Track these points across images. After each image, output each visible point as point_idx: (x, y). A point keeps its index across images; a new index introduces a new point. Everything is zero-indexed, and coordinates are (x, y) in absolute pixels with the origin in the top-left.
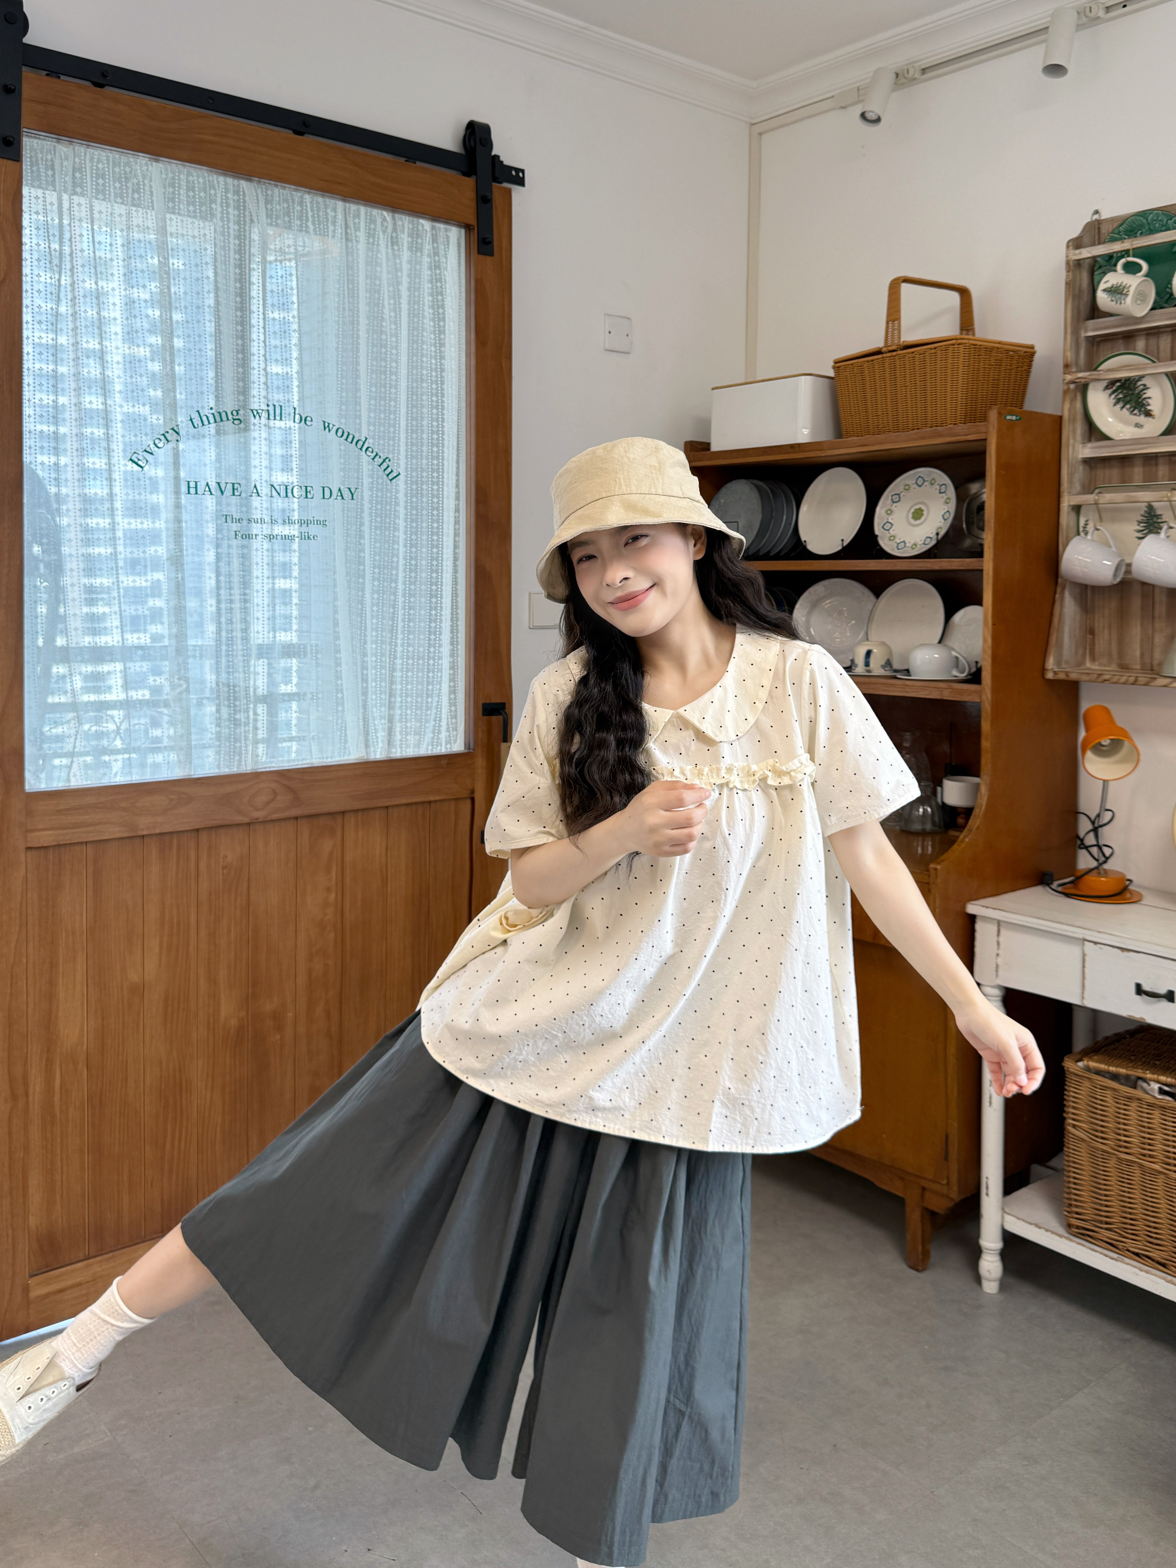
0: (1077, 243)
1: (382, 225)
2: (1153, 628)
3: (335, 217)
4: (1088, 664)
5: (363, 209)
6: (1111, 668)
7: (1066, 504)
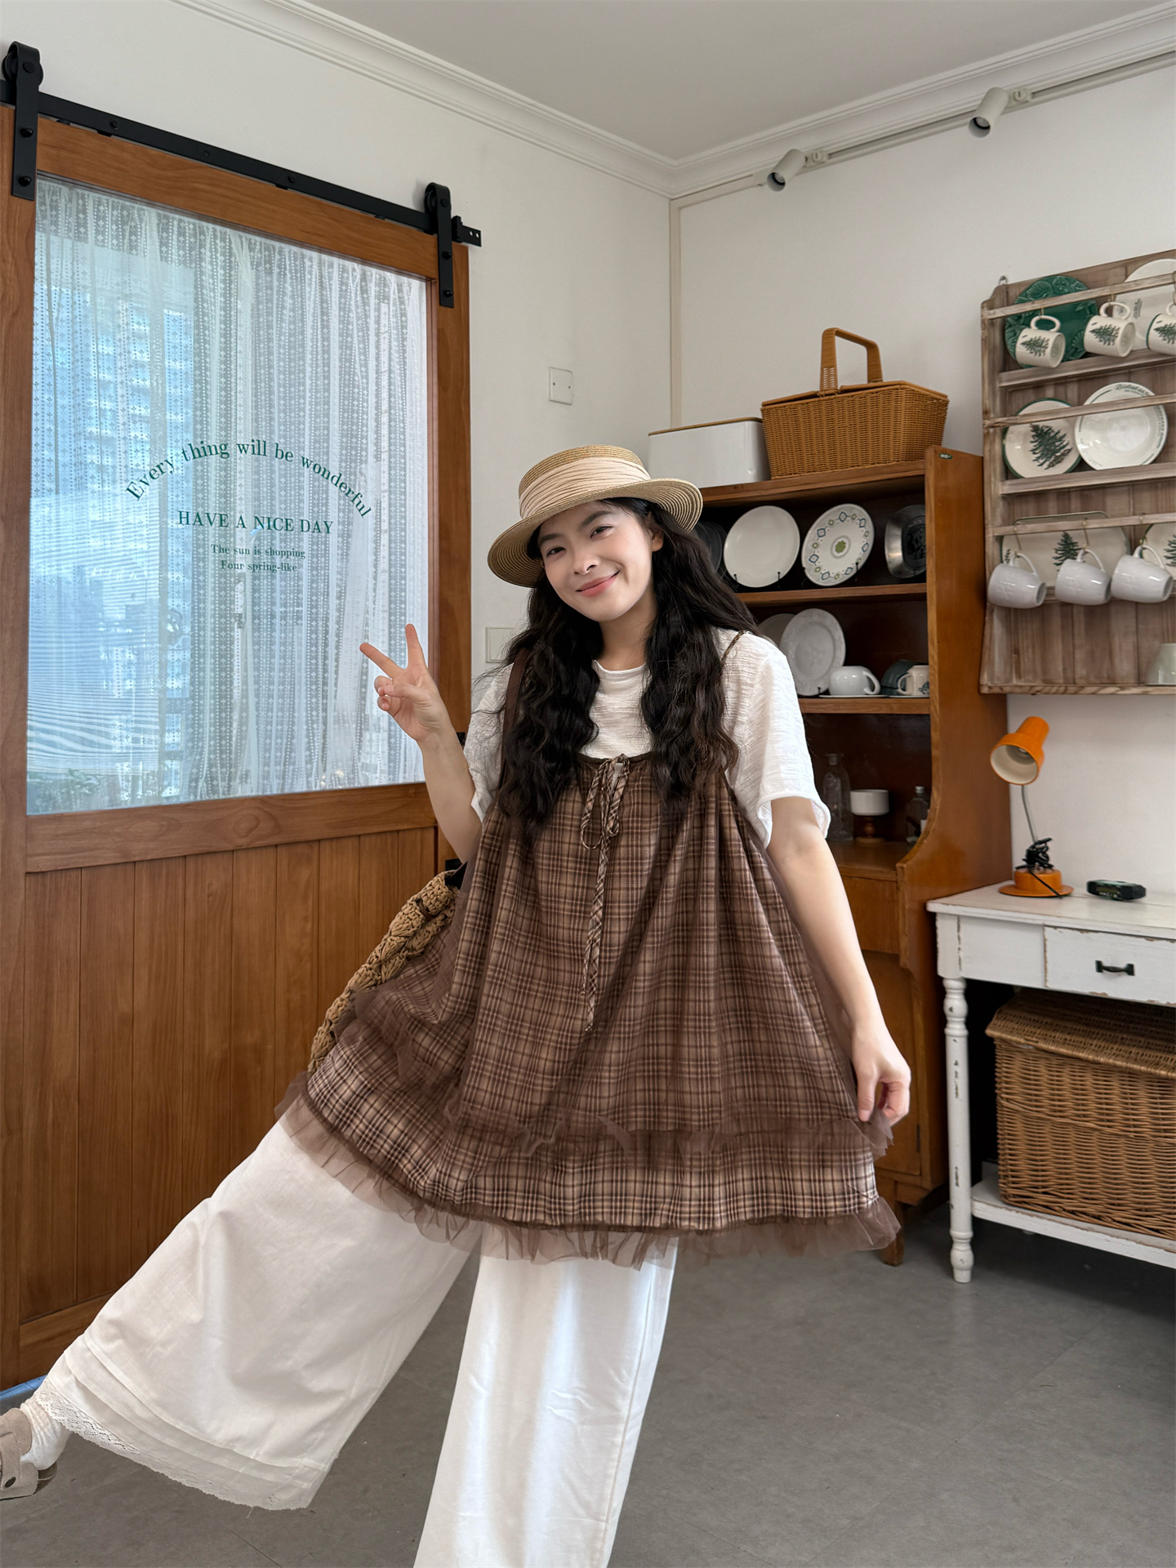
0: (990, 304)
1: (353, 273)
2: (1074, 645)
4: (1015, 680)
6: (1038, 684)
7: (990, 535)
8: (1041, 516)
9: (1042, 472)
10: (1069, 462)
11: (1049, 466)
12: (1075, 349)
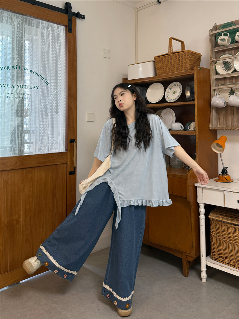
0: (212, 30)
1: (45, 24)
2: (234, 117)
3: (34, 22)
4: (219, 126)
6: (224, 127)
7: (212, 89)
8: (225, 84)
9: (225, 73)
10: (232, 70)
11: (227, 71)
12: (233, 41)
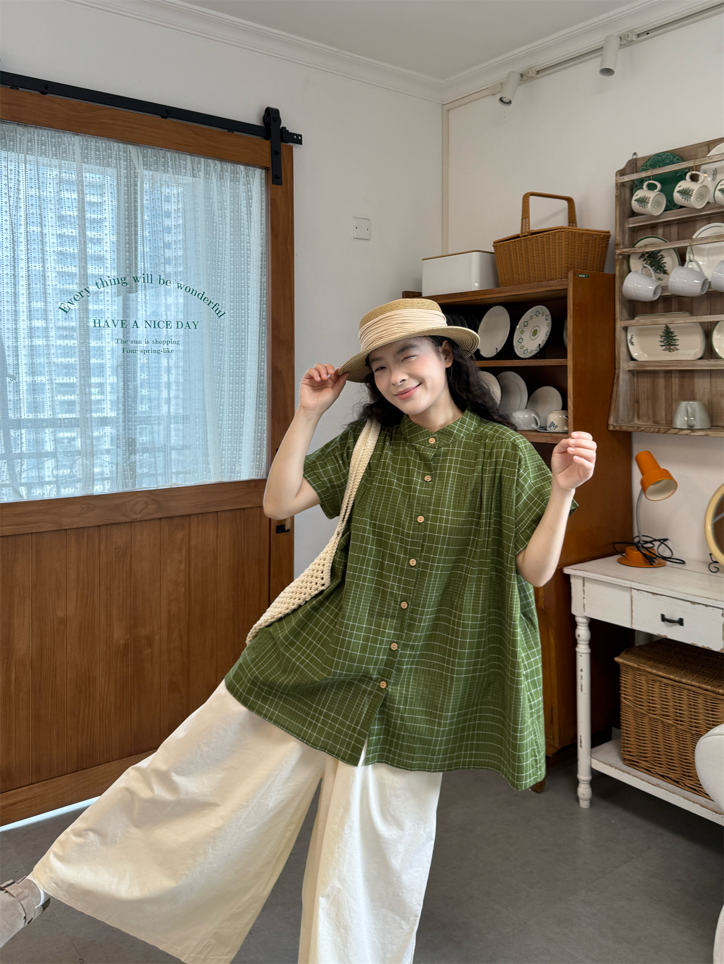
0: (622, 173)
1: (214, 168)
2: (672, 399)
3: (186, 164)
4: (636, 421)
5: (203, 160)
6: (649, 424)
7: (618, 326)
8: (651, 314)
